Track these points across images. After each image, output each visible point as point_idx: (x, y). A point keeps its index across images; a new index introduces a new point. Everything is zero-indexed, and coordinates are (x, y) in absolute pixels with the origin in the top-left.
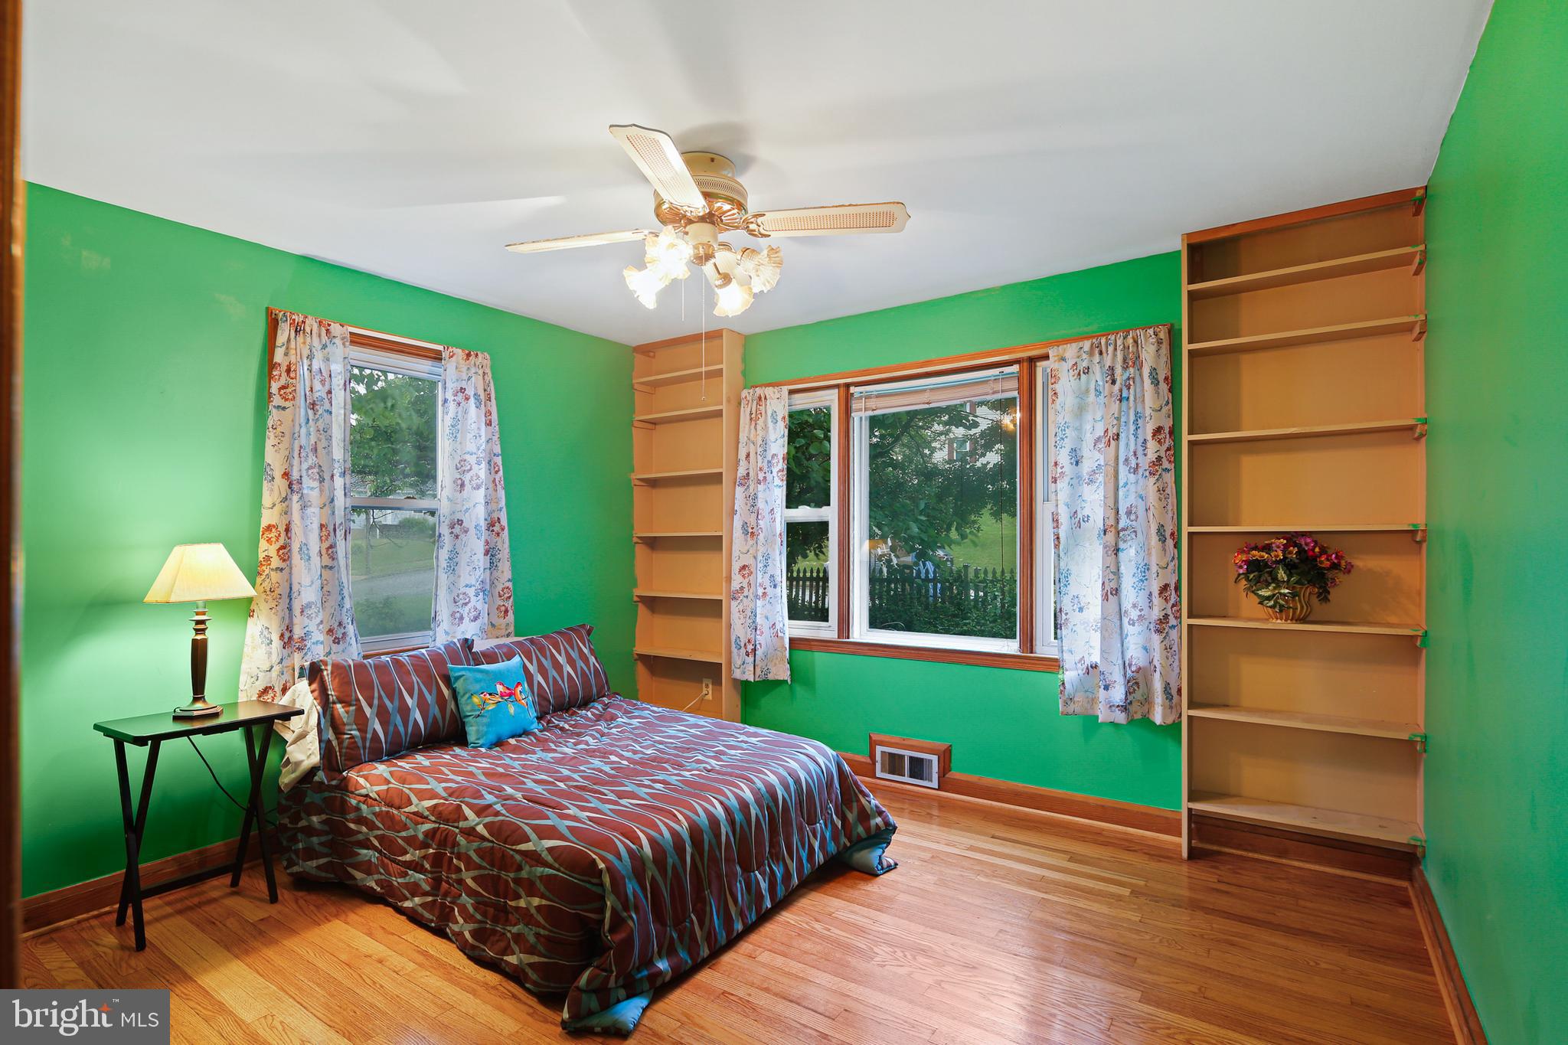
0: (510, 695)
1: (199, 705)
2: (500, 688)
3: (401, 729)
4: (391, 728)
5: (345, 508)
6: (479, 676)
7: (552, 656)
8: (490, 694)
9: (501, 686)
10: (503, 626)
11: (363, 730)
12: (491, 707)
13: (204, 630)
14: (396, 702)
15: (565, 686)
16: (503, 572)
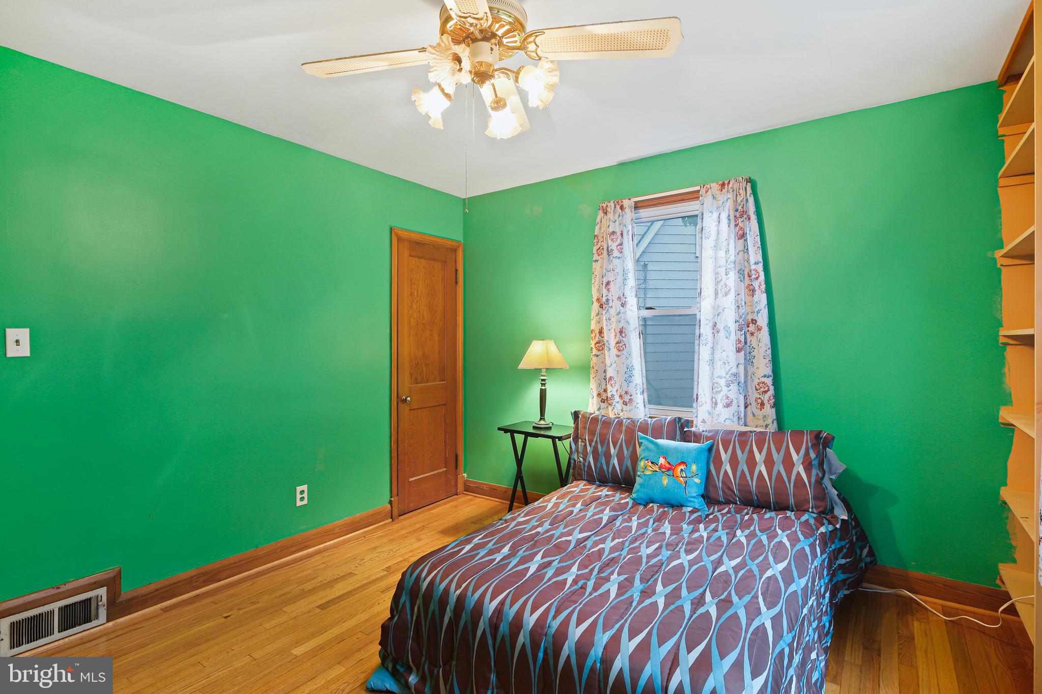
0: (669, 469)
1: (542, 422)
2: (662, 461)
3: (605, 467)
4: (599, 465)
5: (639, 317)
6: (651, 446)
7: (751, 451)
8: (652, 463)
9: (664, 460)
10: (761, 417)
11: (585, 459)
12: (648, 473)
13: (545, 384)
14: (604, 448)
15: (753, 485)
16: (758, 368)
